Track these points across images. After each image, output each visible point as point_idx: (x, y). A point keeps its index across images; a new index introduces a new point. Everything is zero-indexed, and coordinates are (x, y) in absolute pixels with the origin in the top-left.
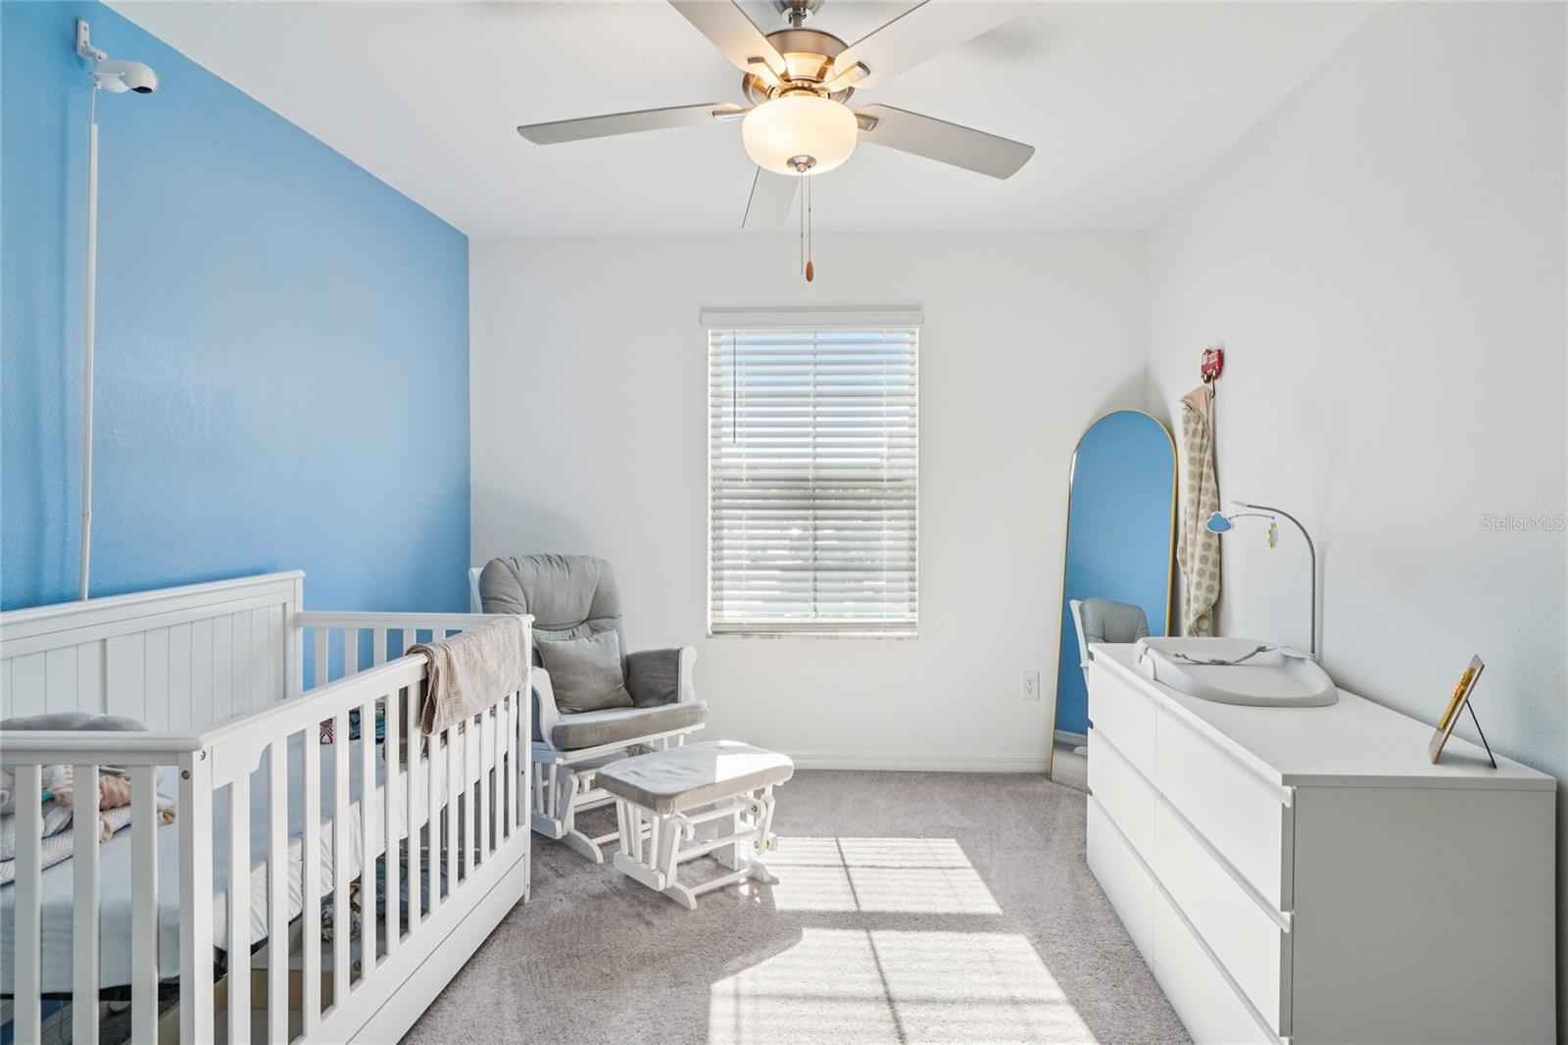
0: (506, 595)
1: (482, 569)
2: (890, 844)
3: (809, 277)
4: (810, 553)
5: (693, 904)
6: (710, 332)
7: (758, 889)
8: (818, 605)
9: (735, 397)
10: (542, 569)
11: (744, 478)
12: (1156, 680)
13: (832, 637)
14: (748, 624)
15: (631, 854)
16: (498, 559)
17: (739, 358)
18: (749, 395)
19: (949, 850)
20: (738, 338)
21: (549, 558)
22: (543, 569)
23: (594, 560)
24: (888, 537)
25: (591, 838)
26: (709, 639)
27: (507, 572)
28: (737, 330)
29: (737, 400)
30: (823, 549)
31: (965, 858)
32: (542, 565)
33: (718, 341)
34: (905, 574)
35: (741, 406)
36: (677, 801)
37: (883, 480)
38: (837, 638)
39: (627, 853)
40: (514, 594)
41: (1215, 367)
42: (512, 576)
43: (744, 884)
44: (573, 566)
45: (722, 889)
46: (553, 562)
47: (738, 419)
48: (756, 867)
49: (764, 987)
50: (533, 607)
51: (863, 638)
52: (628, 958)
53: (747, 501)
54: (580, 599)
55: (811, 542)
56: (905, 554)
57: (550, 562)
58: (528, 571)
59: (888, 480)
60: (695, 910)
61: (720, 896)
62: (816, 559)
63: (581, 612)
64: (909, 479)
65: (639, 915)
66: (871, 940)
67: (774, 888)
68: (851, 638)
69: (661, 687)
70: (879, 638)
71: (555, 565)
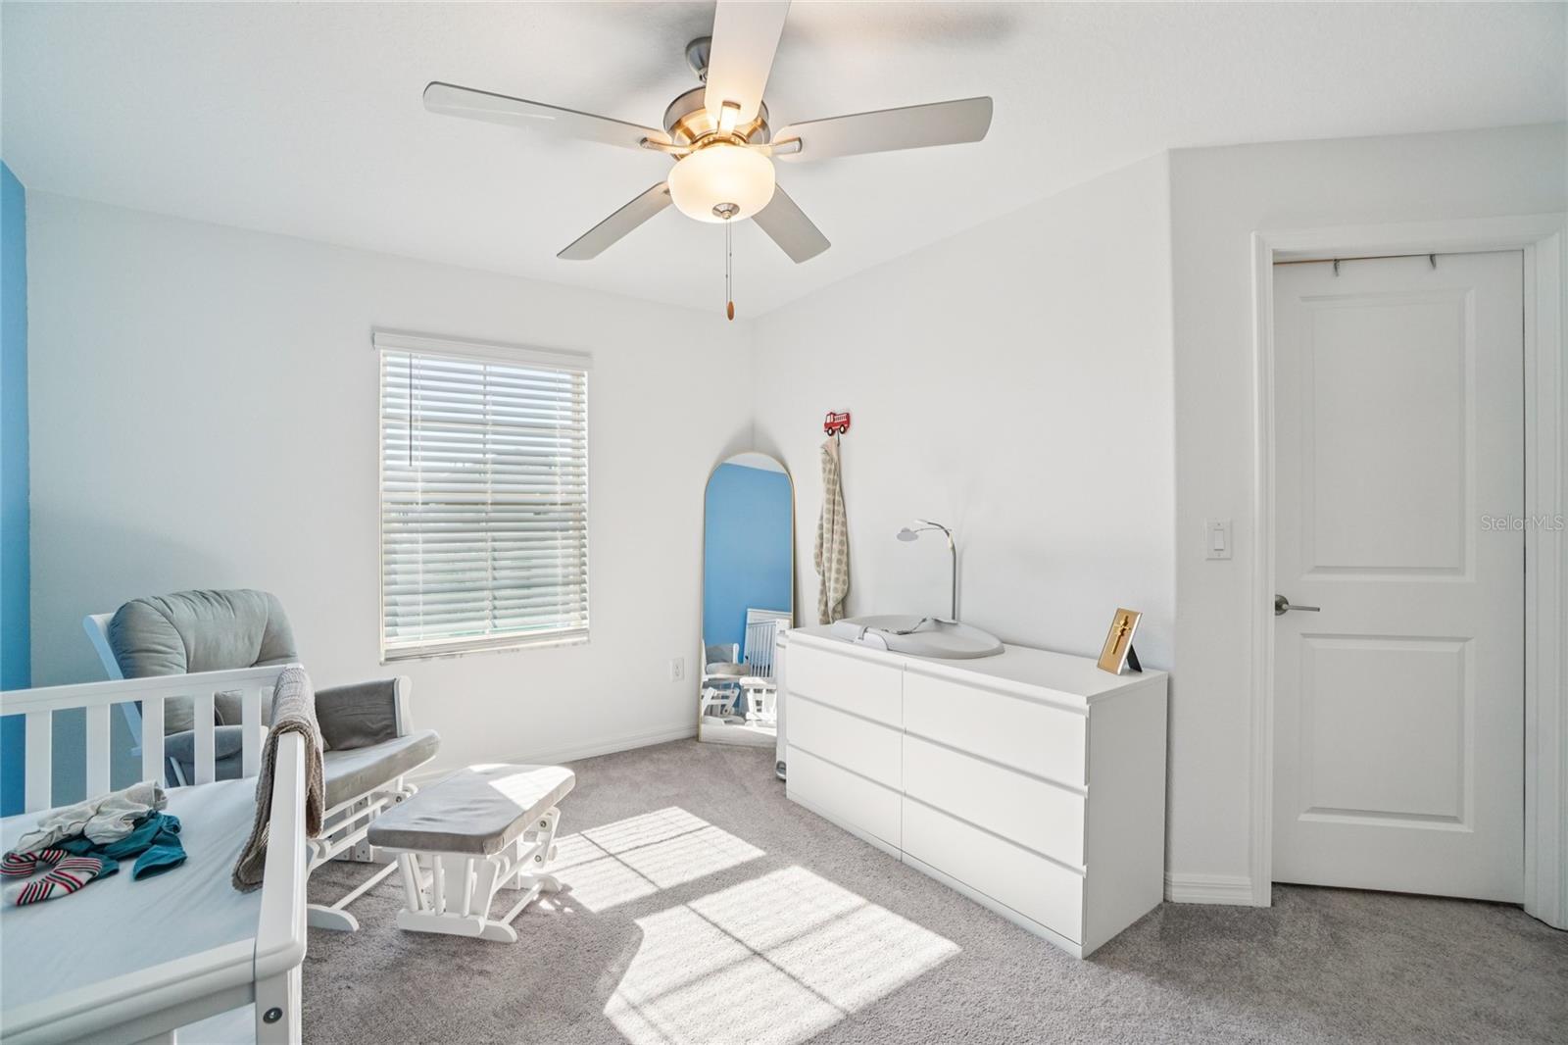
0: (159, 644)
1: (113, 614)
2: (635, 824)
3: (731, 316)
4: (489, 574)
5: (513, 934)
6: (382, 351)
7: (559, 899)
8: (497, 622)
9: (411, 421)
10: (200, 608)
11: (420, 501)
12: (889, 649)
13: (513, 650)
14: (427, 647)
15: (420, 908)
16: (137, 600)
17: (415, 382)
18: (423, 420)
19: (677, 817)
20: (414, 361)
21: (203, 595)
22: (202, 609)
23: (258, 595)
24: (558, 555)
25: (330, 904)
26: (384, 668)
27: (157, 616)
28: (414, 354)
29: (413, 424)
30: (501, 569)
31: (697, 819)
32: (199, 604)
33: (393, 362)
34: (576, 588)
35: (417, 429)
36: (506, 835)
37: (555, 504)
38: (518, 650)
39: (417, 908)
40: (170, 642)
41: (838, 425)
42: (164, 619)
43: (539, 900)
44: (237, 602)
45: (524, 912)
46: (212, 600)
47: (414, 443)
48: (546, 879)
49: (654, 986)
50: (195, 657)
51: (542, 647)
52: (495, 1015)
53: (424, 525)
54: (250, 638)
55: (489, 562)
56: (576, 570)
57: (206, 598)
58: (183, 612)
59: (562, 504)
60: (517, 942)
61: (527, 918)
62: (495, 579)
63: (250, 655)
64: (576, 503)
65: (460, 967)
66: (694, 911)
67: (572, 894)
68: (532, 649)
69: (370, 724)
70: (557, 646)
71: (216, 604)
